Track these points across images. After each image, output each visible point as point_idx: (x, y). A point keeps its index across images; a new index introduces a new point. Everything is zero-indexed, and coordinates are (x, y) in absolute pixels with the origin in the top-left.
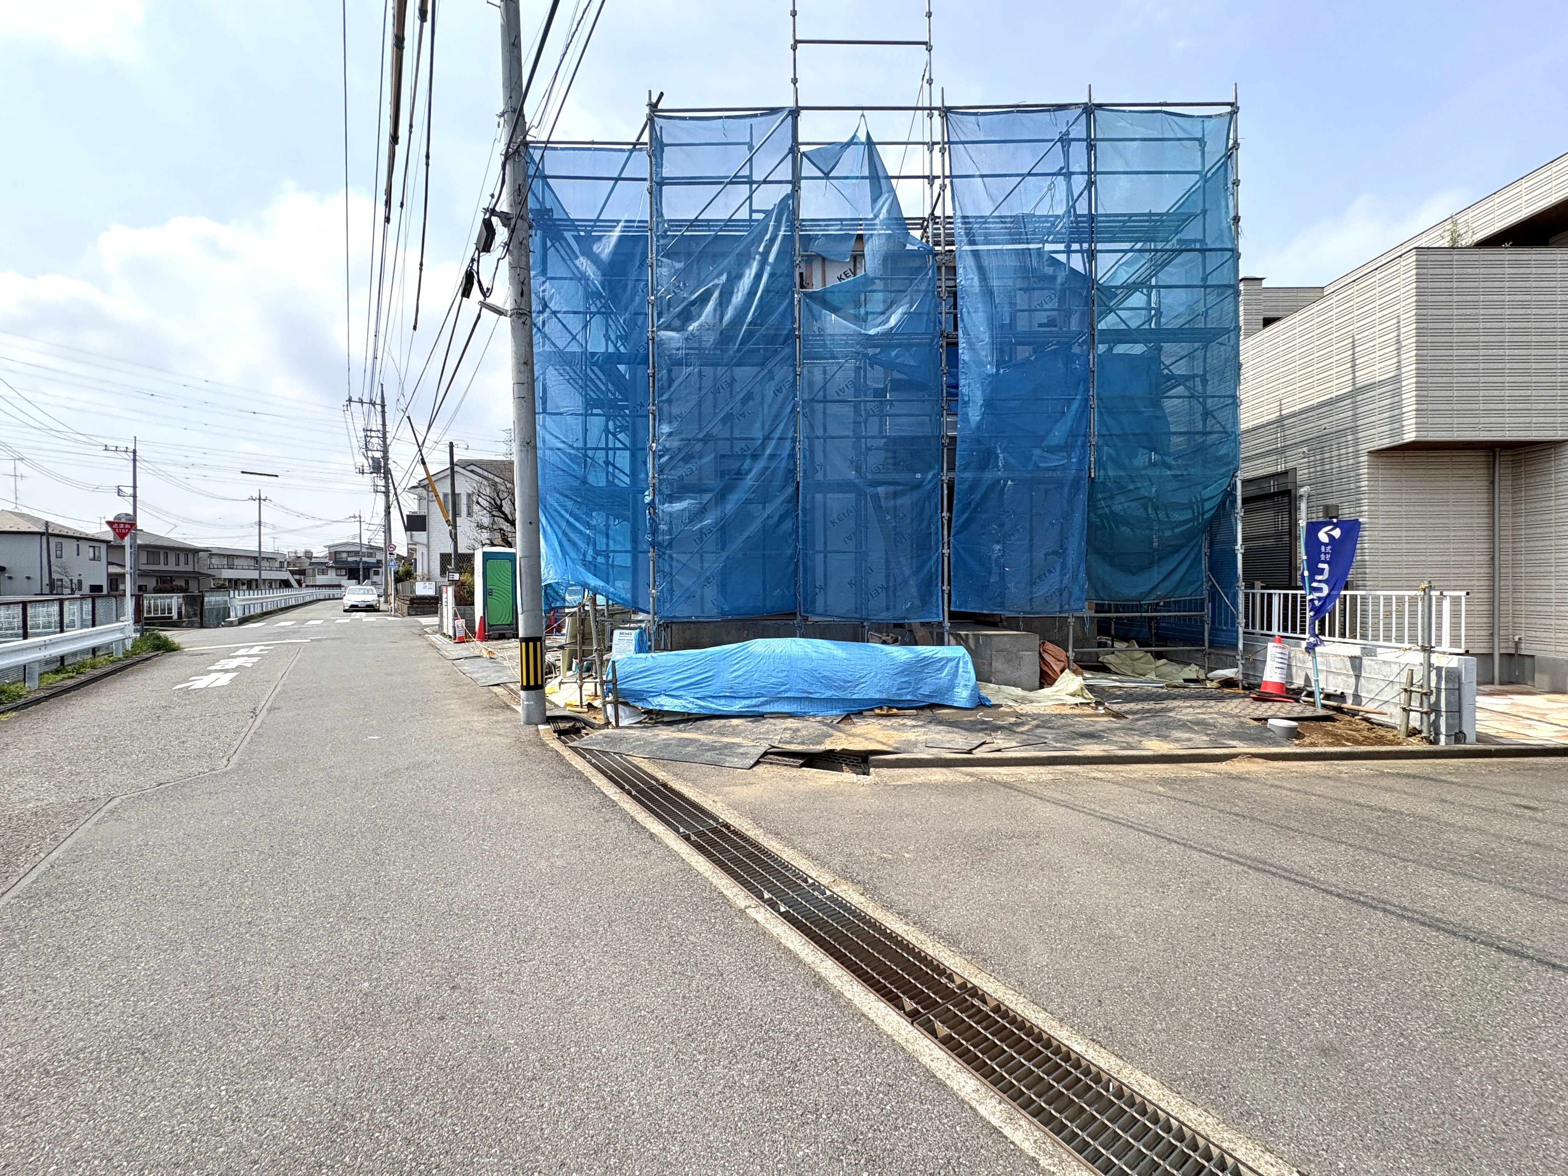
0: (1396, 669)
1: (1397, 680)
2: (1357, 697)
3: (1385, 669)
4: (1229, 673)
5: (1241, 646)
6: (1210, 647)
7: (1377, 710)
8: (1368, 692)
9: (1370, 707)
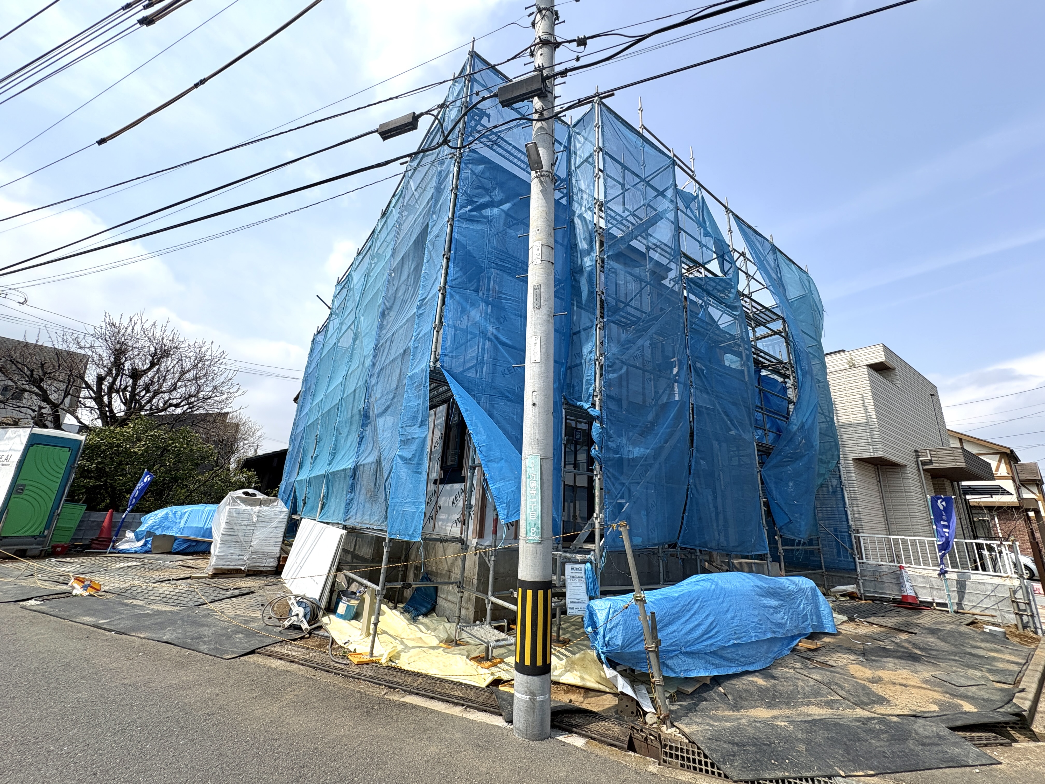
0: (990, 587)
1: (993, 594)
2: (959, 604)
3: (980, 586)
4: (850, 588)
5: (859, 570)
6: (826, 571)
7: (982, 613)
8: (969, 601)
9: (974, 611)
